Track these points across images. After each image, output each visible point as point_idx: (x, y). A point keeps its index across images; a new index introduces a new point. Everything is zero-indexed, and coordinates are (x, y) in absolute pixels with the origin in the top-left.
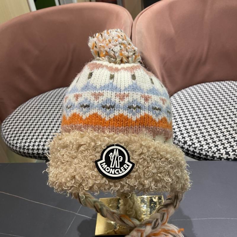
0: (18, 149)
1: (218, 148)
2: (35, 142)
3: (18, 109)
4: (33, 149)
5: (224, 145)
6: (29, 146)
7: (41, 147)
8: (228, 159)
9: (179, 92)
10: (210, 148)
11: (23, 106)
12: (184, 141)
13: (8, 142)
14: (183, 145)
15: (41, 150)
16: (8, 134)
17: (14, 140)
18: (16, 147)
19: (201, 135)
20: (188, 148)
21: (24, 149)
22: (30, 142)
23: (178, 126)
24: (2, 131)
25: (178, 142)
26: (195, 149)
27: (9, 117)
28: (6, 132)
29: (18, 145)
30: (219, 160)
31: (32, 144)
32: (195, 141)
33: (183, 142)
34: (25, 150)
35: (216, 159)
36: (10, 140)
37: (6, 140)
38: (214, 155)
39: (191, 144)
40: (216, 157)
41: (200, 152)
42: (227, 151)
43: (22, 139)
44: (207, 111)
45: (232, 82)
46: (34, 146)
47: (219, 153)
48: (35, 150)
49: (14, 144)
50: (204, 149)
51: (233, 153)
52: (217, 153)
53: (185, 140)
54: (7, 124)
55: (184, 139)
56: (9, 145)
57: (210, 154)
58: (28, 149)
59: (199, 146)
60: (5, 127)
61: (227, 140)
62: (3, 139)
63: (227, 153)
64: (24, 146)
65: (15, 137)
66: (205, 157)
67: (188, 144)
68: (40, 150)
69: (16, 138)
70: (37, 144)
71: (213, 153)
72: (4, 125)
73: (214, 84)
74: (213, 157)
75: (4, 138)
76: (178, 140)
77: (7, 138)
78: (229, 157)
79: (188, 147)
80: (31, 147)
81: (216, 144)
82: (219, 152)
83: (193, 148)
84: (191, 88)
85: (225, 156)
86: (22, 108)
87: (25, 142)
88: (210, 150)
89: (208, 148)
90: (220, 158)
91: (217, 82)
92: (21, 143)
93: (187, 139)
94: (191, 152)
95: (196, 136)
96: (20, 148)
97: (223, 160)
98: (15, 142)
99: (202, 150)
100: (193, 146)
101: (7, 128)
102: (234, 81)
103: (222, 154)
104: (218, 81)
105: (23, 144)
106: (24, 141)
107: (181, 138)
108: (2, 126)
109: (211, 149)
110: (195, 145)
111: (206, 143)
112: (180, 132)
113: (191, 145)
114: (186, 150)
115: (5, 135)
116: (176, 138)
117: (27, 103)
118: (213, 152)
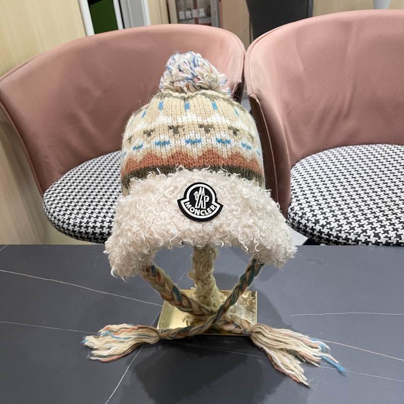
0: (71, 228)
1: (364, 229)
2: (97, 217)
3: (67, 174)
4: (94, 227)
5: (373, 225)
6: (88, 222)
7: (106, 224)
8: (377, 244)
9: (309, 158)
10: (353, 228)
11: (75, 171)
12: (315, 219)
13: (55, 218)
14: (313, 225)
15: (106, 228)
16: (56, 207)
17: (64, 215)
18: (69, 224)
19: (340, 212)
20: (320, 230)
21: (80, 227)
22: (90, 217)
23: (306, 200)
24: (44, 203)
25: (306, 222)
26: (331, 231)
27: (55, 184)
28: (52, 204)
29: (72, 221)
30: (365, 244)
31: (92, 220)
32: (331, 219)
33: (314, 221)
34: (82, 228)
35: (360, 243)
36: (58, 215)
37: (52, 215)
38: (358, 238)
39: (325, 223)
40: (361, 241)
41: (337, 234)
42: (376, 232)
43: (78, 213)
44: (350, 182)
45: (387, 145)
46: (95, 222)
47: (364, 236)
48: (97, 228)
49: (65, 220)
50: (344, 230)
51: (384, 235)
52: (362, 235)
53: (317, 218)
54: (53, 194)
55: (315, 217)
56: (56, 222)
57: (353, 237)
58: (87, 227)
59: (337, 226)
60: (50, 198)
61: (377, 219)
62: (47, 214)
63: (376, 235)
64: (81, 223)
65: (66, 210)
66: (345, 241)
67: (321, 224)
68: (104, 228)
69: (68, 212)
70: (100, 219)
71: (357, 236)
72: (47, 195)
73: (360, 147)
74: (357, 241)
75: (49, 212)
76: (306, 218)
77: (54, 212)
78: (379, 241)
79: (321, 228)
80: (91, 225)
81: (361, 224)
82: (364, 234)
83: (327, 228)
84: (326, 152)
85: (373, 240)
86: (73, 173)
87: (83, 218)
88: (352, 231)
89: (349, 229)
90: (367, 243)
91: (364, 146)
92: (75, 218)
93: (320, 217)
94: (325, 235)
95: (332, 213)
96: (74, 225)
97: (370, 244)
98: (66, 217)
99: (340, 231)
100: (328, 226)
101: (52, 199)
102: (389, 144)
103: (369, 237)
104: (366, 144)
105: (78, 220)
106: (80, 216)
107: (311, 216)
108: (44, 198)
109: (354, 230)
110: (330, 224)
111: (347, 222)
112: (310, 208)
113: (325, 225)
114: (317, 232)
115: (50, 208)
116: (304, 216)
117: (80, 167)
118: (357, 234)
